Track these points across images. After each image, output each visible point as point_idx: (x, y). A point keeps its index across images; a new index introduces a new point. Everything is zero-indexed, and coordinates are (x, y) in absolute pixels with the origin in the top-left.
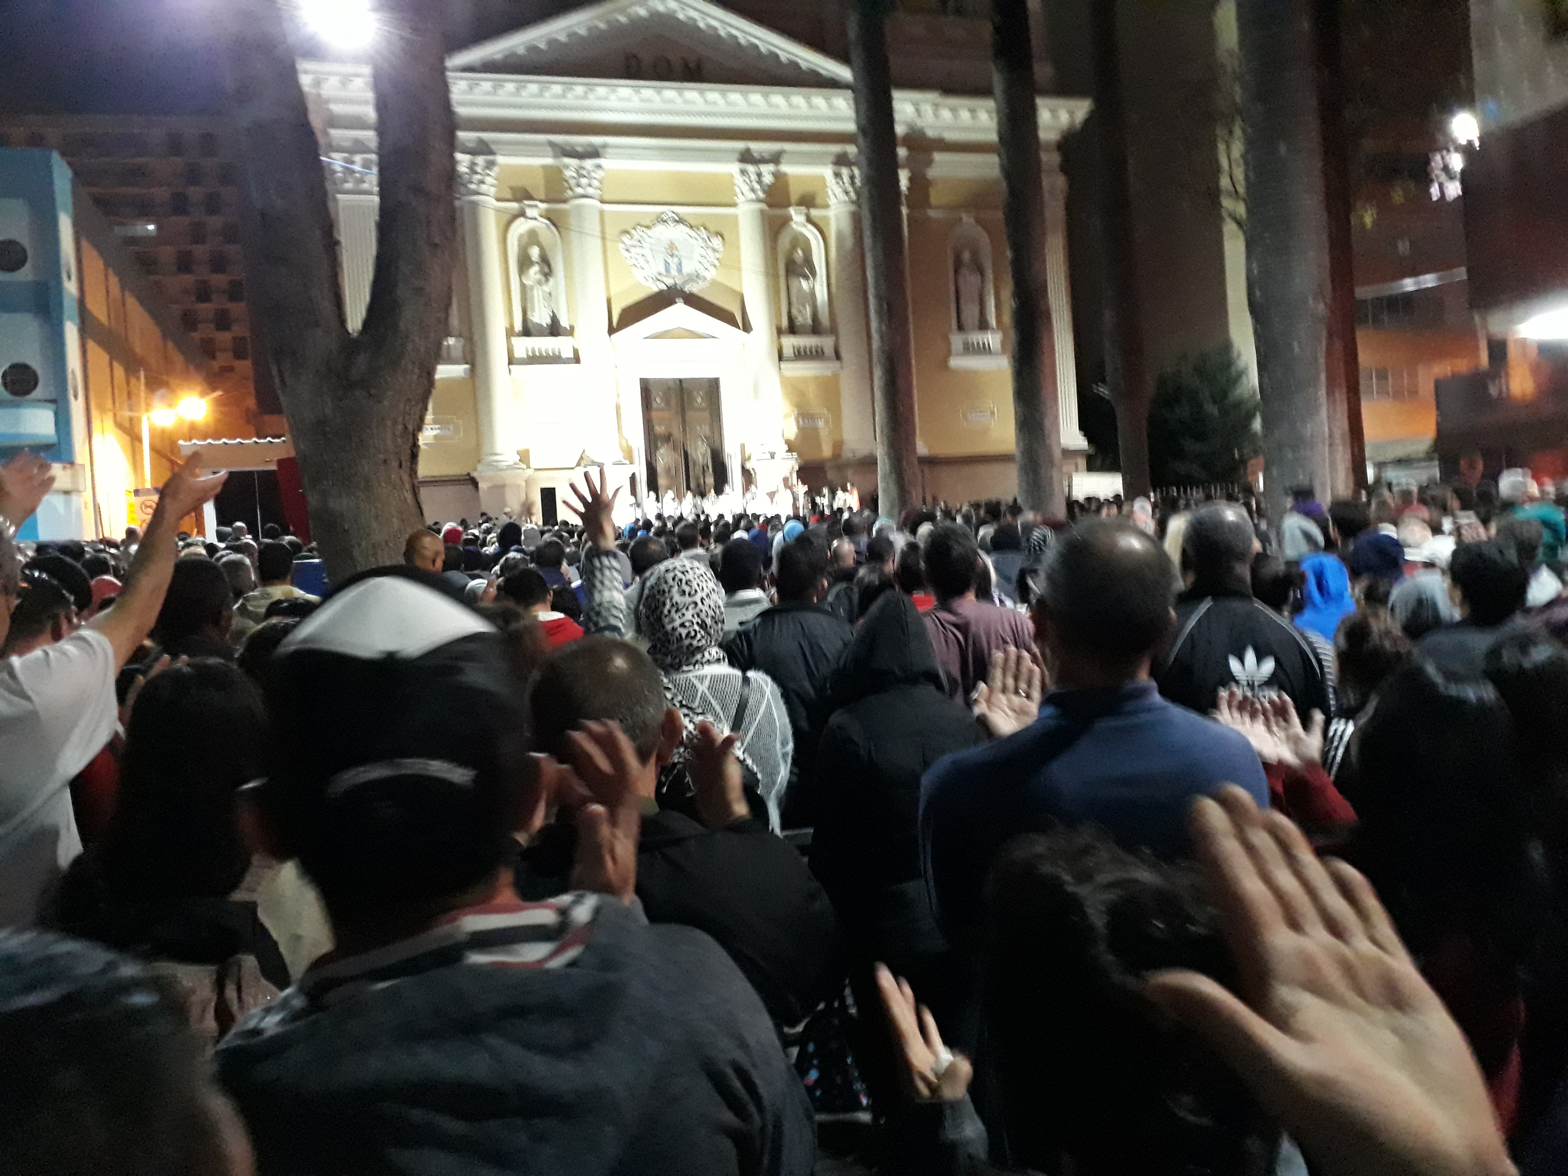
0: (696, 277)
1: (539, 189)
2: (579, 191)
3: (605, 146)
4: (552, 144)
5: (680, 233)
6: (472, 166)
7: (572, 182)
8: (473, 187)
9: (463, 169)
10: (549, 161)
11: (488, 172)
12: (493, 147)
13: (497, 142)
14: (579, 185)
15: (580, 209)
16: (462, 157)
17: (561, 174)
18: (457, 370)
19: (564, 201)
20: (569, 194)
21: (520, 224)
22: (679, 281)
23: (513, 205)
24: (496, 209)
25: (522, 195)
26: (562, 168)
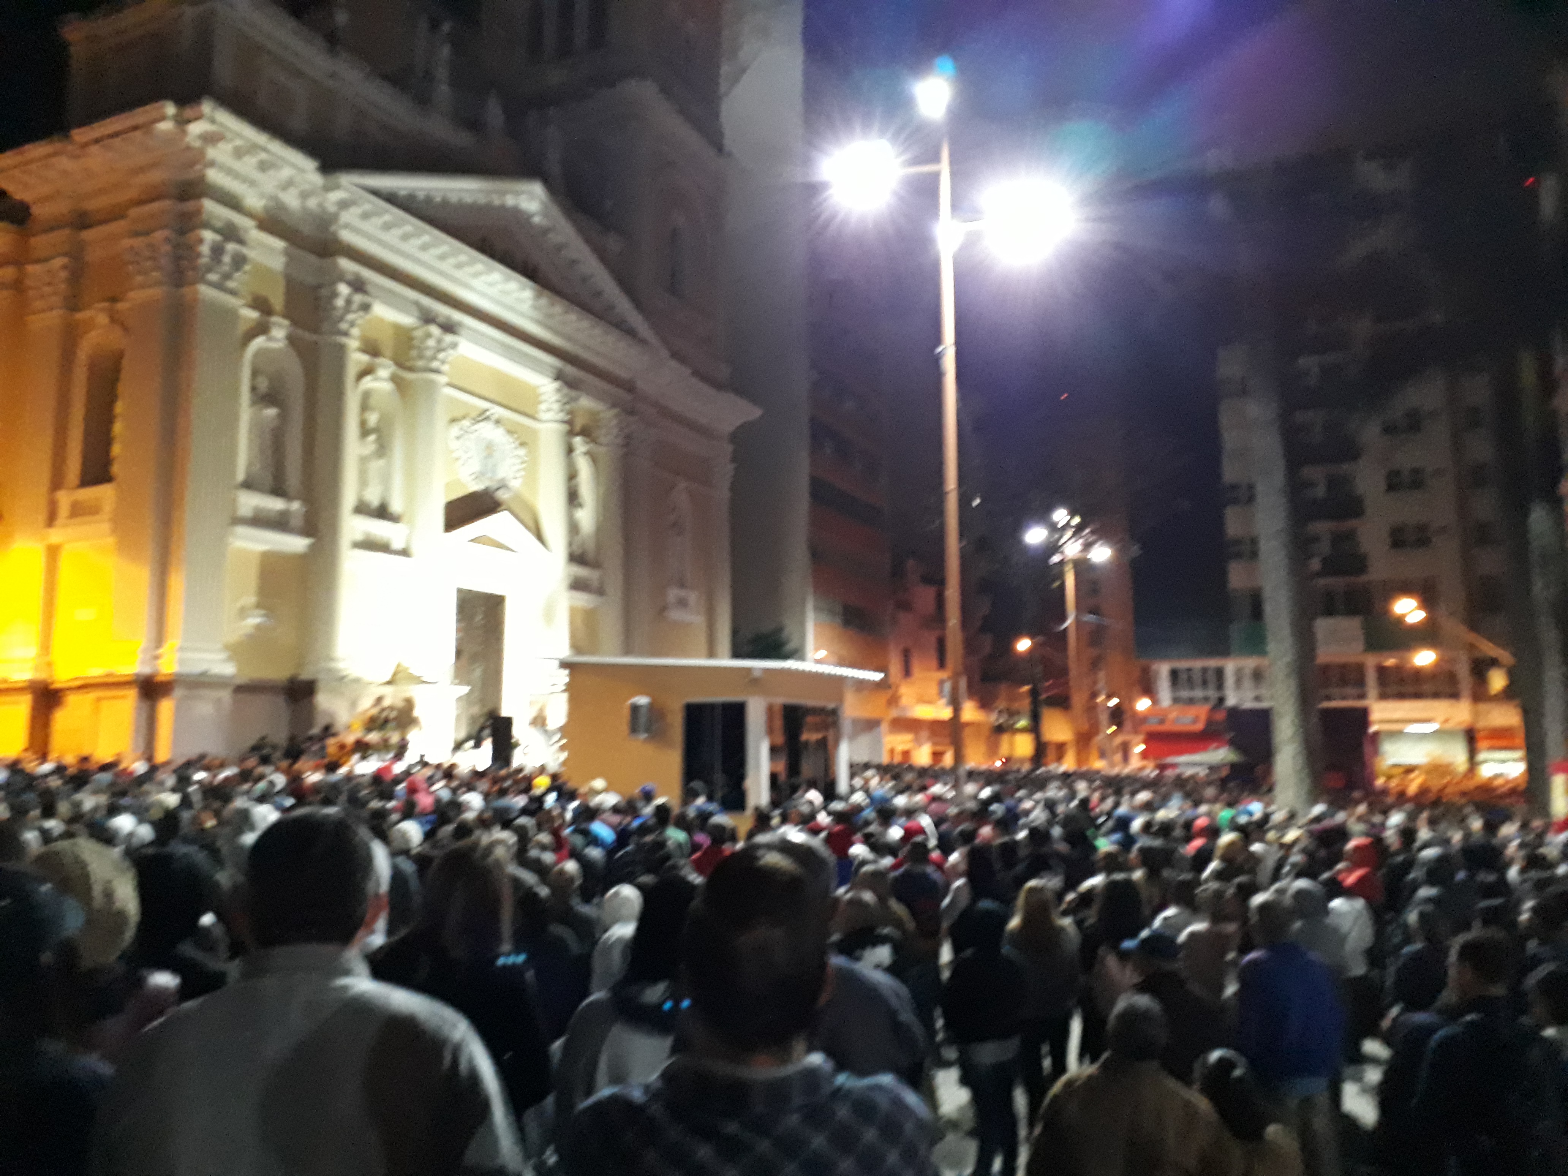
0: (503, 486)
1: (387, 346)
2: (435, 364)
3: (460, 324)
4: (417, 304)
5: (497, 435)
6: (349, 302)
7: (429, 353)
8: (343, 326)
9: (340, 302)
10: (407, 320)
11: (361, 313)
12: (369, 288)
13: (372, 283)
14: (434, 358)
15: (432, 384)
16: (343, 289)
17: (411, 339)
18: (297, 544)
19: (411, 369)
20: (420, 363)
21: (368, 383)
22: (492, 484)
23: (365, 358)
24: (357, 359)
25: (372, 349)
26: (418, 333)
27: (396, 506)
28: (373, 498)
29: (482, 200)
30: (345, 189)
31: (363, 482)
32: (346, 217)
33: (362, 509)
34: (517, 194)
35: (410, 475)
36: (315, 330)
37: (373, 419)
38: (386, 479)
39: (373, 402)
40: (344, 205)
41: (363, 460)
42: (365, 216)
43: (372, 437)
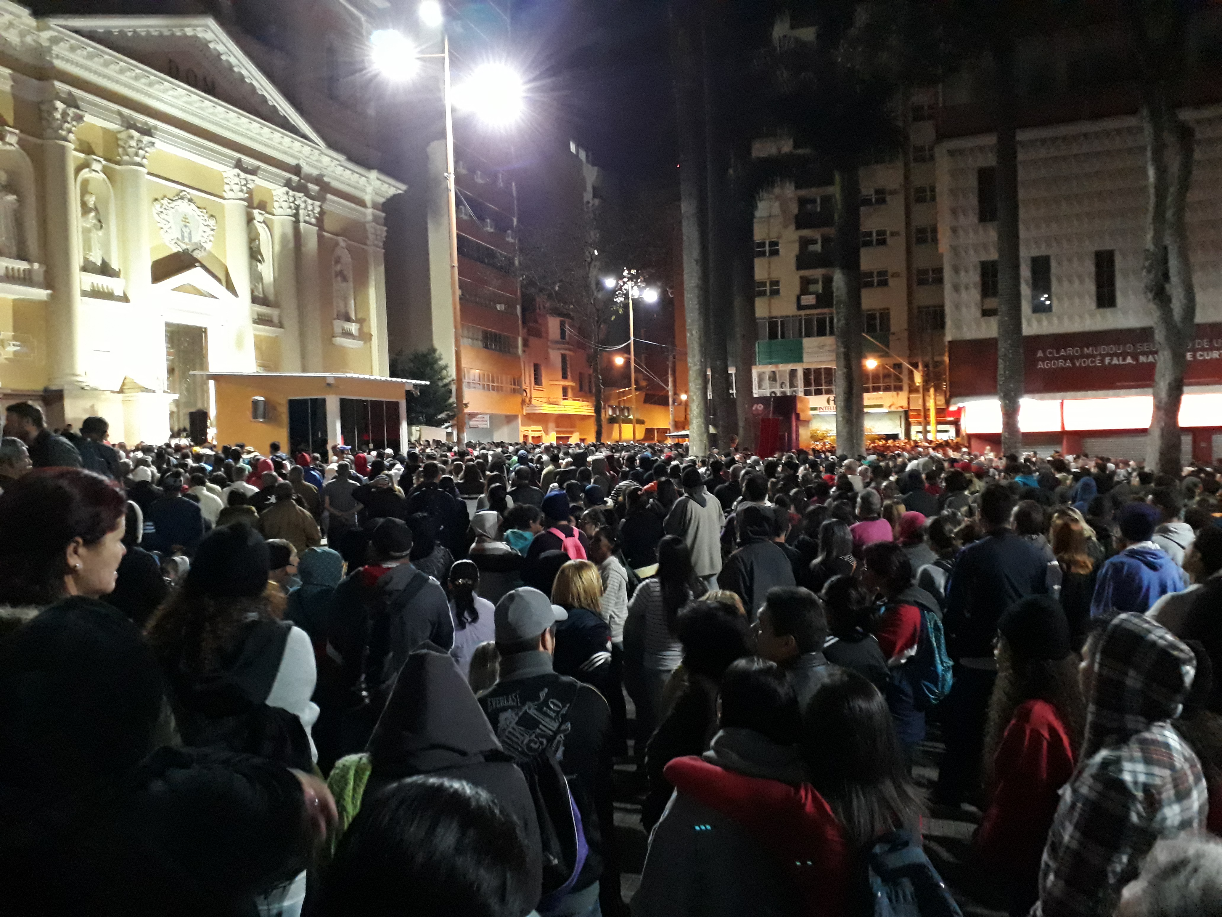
0: (199, 247)
1: (99, 146)
2: (137, 159)
3: (156, 128)
4: (120, 114)
5: (190, 210)
6: (64, 114)
7: (131, 151)
8: (64, 133)
9: (58, 116)
10: (113, 126)
11: (74, 123)
12: (80, 103)
13: (82, 99)
14: (137, 154)
15: (136, 174)
16: (60, 105)
17: (117, 139)
18: (41, 294)
19: (118, 163)
20: (126, 158)
21: (85, 173)
22: (190, 247)
23: (82, 156)
24: (74, 156)
25: (87, 149)
26: (123, 136)
27: (115, 265)
28: (96, 259)
29: (166, 33)
30: (54, 30)
31: (87, 246)
32: (56, 49)
33: (88, 267)
34: (194, 27)
35: (124, 241)
36: (40, 136)
37: (91, 201)
38: (106, 245)
39: (90, 188)
40: (54, 41)
41: (86, 232)
42: (73, 49)
43: (93, 214)
